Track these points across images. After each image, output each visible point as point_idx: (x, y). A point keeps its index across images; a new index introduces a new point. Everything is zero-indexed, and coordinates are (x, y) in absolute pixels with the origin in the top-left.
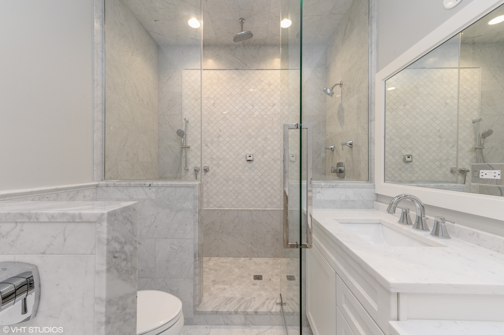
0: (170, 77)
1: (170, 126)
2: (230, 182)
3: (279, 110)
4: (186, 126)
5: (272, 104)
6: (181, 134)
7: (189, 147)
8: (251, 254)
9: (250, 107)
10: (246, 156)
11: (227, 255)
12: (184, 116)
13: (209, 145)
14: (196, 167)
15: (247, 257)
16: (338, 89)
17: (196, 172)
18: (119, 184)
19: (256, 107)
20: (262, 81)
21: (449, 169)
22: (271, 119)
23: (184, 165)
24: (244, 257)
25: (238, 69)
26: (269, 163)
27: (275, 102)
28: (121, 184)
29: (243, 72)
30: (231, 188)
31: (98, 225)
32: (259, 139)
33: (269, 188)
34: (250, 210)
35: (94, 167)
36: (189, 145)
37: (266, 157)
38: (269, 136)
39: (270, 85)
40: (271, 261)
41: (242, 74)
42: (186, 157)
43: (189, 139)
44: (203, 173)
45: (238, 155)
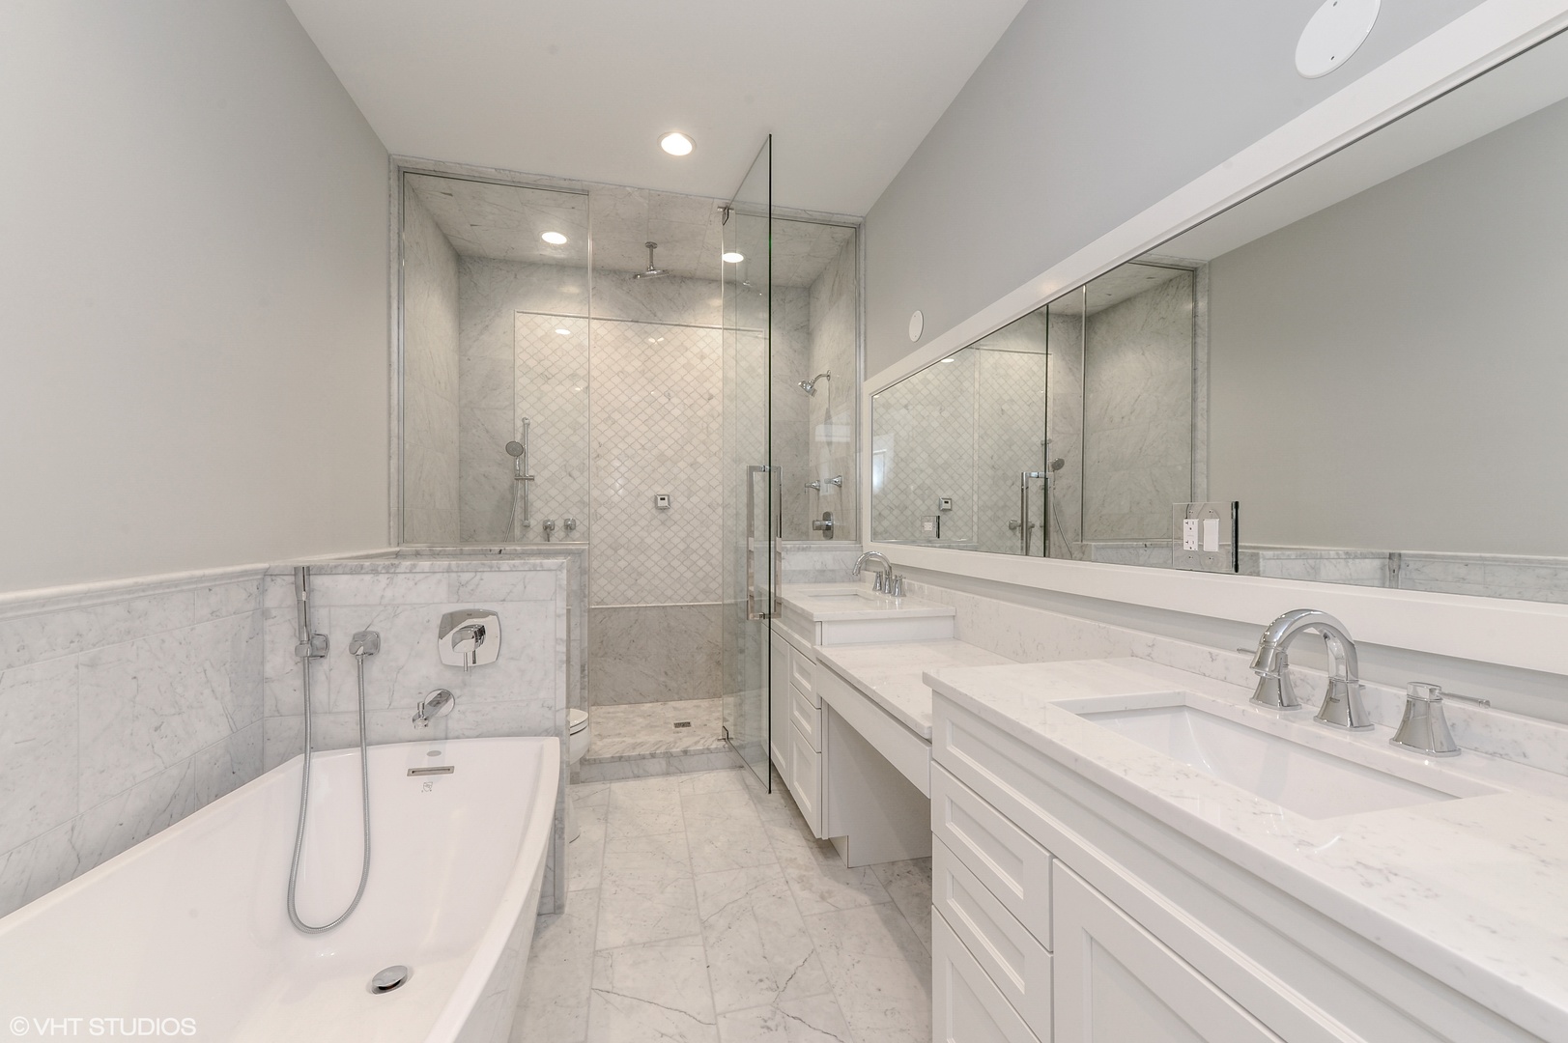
0: (487, 326)
1: (487, 432)
2: (622, 552)
3: (720, 409)
4: (524, 435)
5: (706, 396)
6: (516, 450)
7: (532, 479)
8: (664, 695)
9: (663, 400)
10: (656, 498)
11: (615, 702)
12: (519, 412)
13: (576, 473)
14: (549, 520)
15: (657, 701)
16: (822, 384)
17: (548, 530)
18: (440, 551)
19: (675, 400)
20: (687, 349)
21: (1008, 524)
22: (705, 425)
23: (522, 517)
24: (651, 702)
25: (637, 322)
26: (701, 512)
27: (714, 391)
28: (445, 551)
29: (649, 328)
30: (622, 564)
31: (559, 573)
32: (682, 464)
33: (701, 563)
34: (664, 607)
35: (390, 521)
36: (531, 472)
37: (694, 499)
38: (701, 460)
39: (702, 357)
40: (705, 703)
41: (646, 332)
42: (525, 498)
43: (531, 461)
44: (562, 534)
45: (639, 495)
